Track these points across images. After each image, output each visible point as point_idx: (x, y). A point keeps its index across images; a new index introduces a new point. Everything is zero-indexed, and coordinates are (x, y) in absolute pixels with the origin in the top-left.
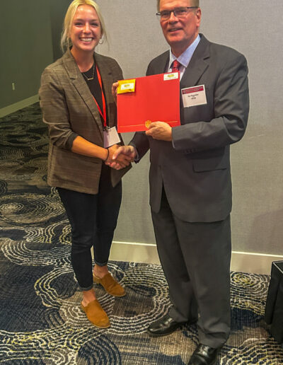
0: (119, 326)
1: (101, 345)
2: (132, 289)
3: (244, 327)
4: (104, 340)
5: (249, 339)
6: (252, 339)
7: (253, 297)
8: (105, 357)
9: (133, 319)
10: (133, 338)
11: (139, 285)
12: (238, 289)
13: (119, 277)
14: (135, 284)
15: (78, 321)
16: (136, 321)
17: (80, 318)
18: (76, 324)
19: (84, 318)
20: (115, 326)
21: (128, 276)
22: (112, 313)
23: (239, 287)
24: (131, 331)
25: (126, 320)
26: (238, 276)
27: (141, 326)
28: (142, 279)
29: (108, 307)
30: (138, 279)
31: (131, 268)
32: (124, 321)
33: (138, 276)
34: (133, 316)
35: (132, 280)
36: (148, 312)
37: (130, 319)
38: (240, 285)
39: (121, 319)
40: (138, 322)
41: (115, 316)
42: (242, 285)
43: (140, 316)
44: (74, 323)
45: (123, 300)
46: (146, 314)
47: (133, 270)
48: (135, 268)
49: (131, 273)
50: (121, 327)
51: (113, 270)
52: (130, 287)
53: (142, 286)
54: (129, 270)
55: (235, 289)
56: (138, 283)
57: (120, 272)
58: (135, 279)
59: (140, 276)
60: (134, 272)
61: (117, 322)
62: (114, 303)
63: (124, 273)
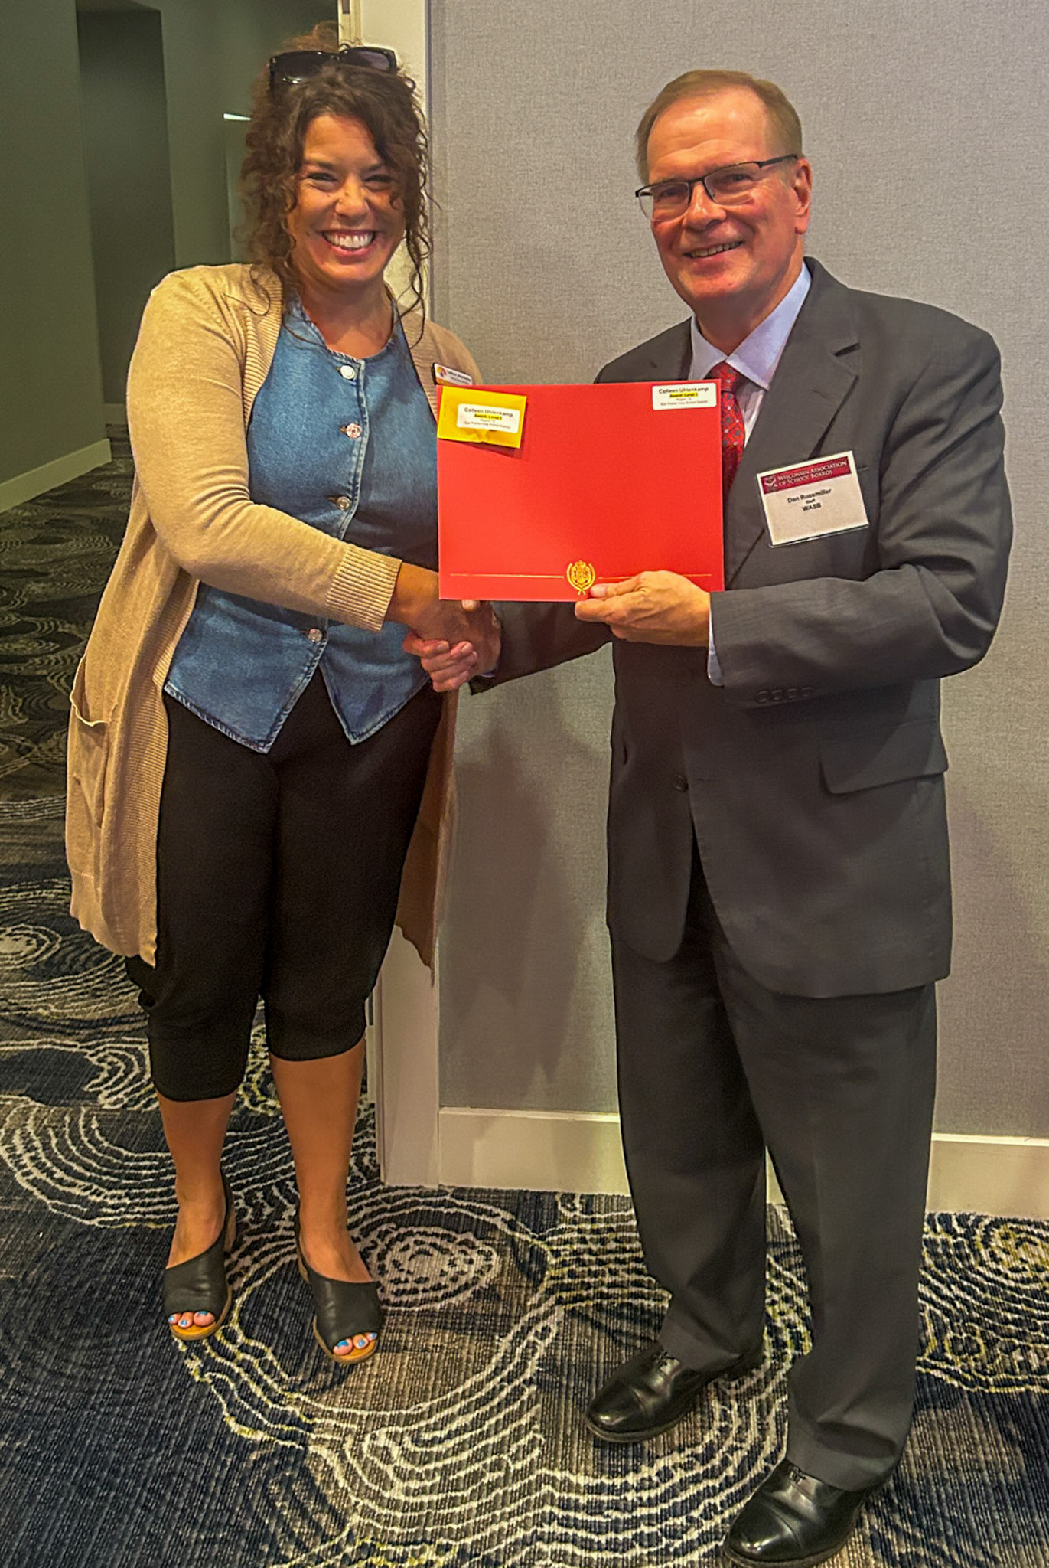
0: (587, 1526)
9: (641, 1487)
11: (622, 1305)
12: (1028, 1304)
13: (530, 1267)
14: (605, 1302)
15: (403, 1511)
16: (653, 1494)
17: (407, 1492)
18: (397, 1529)
19: (423, 1491)
20: (567, 1526)
21: (564, 1264)
22: (539, 1457)
23: (1025, 1292)
24: (645, 1551)
25: (611, 1490)
26: (1005, 1237)
27: (681, 1520)
28: (627, 1276)
29: (515, 1425)
30: (613, 1273)
31: (565, 1220)
32: (604, 1498)
33: (604, 1258)
34: (637, 1471)
35: (586, 1280)
36: (696, 1444)
37: (626, 1487)
38: (1028, 1281)
39: (589, 1490)
40: (664, 1498)
41: (558, 1475)
42: (1036, 1280)
43: (665, 1468)
44: (387, 1523)
45: (572, 1385)
46: (688, 1451)
47: (580, 1231)
48: (586, 1221)
49: (575, 1247)
50: (599, 1533)
51: (497, 1237)
52: (587, 1316)
53: (636, 1308)
54: (561, 1232)
55: (1013, 1300)
56: (616, 1296)
57: (527, 1241)
58: (595, 1274)
59: (617, 1261)
60: (583, 1241)
61: (577, 1508)
62: (539, 1406)
63: (545, 1247)
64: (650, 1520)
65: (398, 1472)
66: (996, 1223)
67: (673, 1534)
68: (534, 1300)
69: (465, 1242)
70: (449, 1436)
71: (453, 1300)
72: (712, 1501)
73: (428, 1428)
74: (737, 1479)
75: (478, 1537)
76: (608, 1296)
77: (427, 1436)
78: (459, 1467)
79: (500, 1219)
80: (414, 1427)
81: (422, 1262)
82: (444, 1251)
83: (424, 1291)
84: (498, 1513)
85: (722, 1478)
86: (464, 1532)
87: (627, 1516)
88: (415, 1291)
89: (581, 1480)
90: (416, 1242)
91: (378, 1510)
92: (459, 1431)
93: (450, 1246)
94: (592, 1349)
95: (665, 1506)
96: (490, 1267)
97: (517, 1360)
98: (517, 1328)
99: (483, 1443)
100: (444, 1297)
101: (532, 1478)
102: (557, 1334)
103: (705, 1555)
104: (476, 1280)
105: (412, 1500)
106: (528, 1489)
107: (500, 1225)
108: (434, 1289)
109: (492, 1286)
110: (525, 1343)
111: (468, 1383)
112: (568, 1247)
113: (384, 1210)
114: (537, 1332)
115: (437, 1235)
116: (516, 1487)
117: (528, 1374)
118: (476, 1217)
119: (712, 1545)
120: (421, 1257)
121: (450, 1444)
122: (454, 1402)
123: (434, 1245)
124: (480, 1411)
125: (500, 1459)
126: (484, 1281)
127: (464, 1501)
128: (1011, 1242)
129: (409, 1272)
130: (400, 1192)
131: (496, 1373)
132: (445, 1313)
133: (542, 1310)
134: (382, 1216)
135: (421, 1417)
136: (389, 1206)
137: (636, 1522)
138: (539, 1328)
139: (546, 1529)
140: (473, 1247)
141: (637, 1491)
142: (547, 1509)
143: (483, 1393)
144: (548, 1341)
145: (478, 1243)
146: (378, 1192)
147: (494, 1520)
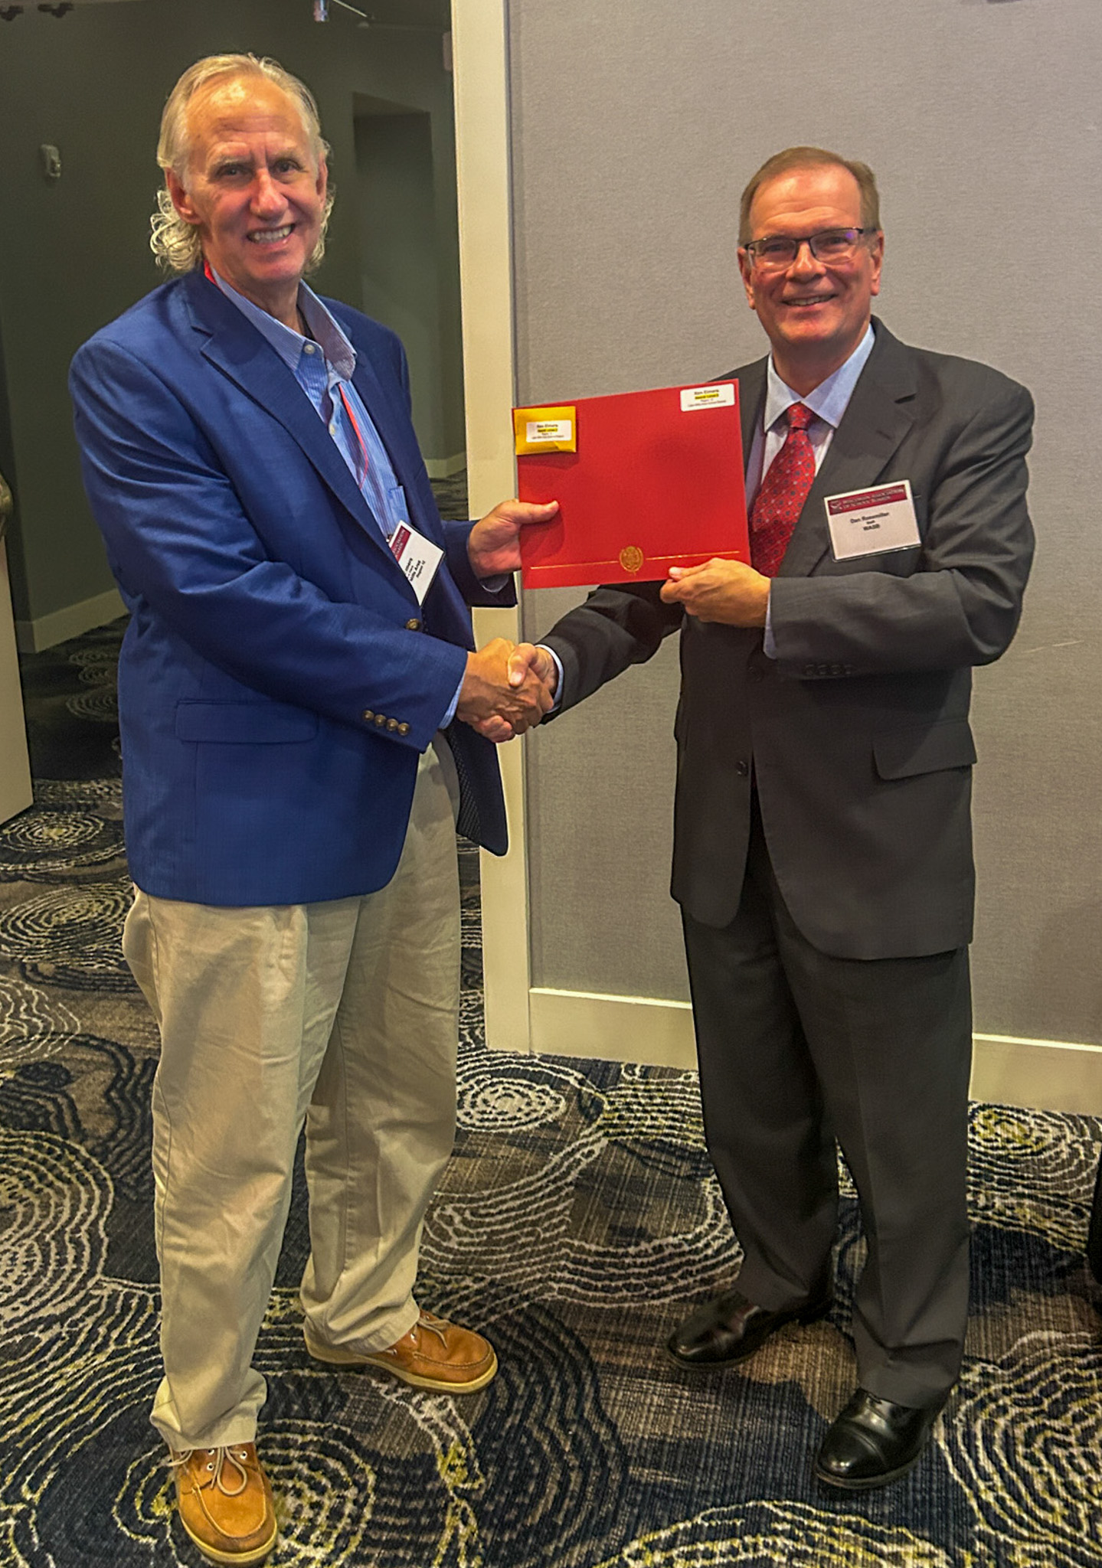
0: (589, 1275)
1: (530, 1337)
2: (632, 1152)
3: (1014, 1293)
4: (542, 1320)
5: (1032, 1336)
6: (1045, 1335)
7: (1044, 1189)
8: (545, 1381)
9: (638, 1255)
10: (638, 1318)
11: (655, 1140)
12: (990, 1163)
13: (587, 1110)
14: (642, 1138)
15: (455, 1255)
16: (645, 1260)
17: (460, 1244)
18: (447, 1265)
19: (472, 1244)
20: (576, 1274)
21: (617, 1110)
22: (565, 1231)
23: (992, 1156)
24: (630, 1294)
25: (614, 1255)
26: (989, 1117)
27: (664, 1278)
28: (664, 1122)
29: (551, 1210)
30: (652, 1118)
31: (626, 1082)
32: (608, 1260)
33: (649, 1108)
34: (637, 1244)
35: (631, 1122)
36: (688, 1233)
37: (626, 1255)
38: (997, 1148)
39: (597, 1253)
40: (653, 1264)
41: (576, 1243)
42: (1004, 1148)
43: (660, 1246)
44: (441, 1261)
45: (602, 1188)
46: (680, 1237)
47: (634, 1090)
48: (642, 1083)
49: (628, 1100)
50: (596, 1280)
51: (568, 1088)
52: (625, 1146)
53: (666, 1143)
54: (620, 1089)
55: (980, 1160)
56: (652, 1134)
57: (591, 1094)
58: (639, 1119)
59: (660, 1111)
60: (636, 1096)
61: (585, 1263)
62: (573, 1200)
63: (604, 1099)
64: (638, 1276)
65: (457, 1232)
66: (983, 1108)
67: (655, 1285)
68: (587, 1132)
69: (543, 1091)
70: (500, 1213)
71: (524, 1128)
72: (690, 1268)
73: (485, 1207)
74: (713, 1257)
75: (506, 1274)
76: (646, 1134)
77: (482, 1212)
78: (503, 1231)
79: (573, 1078)
80: (475, 1205)
81: (505, 1102)
82: (523, 1095)
83: (503, 1120)
84: (524, 1262)
85: (702, 1255)
86: (497, 1272)
87: (623, 1272)
88: (496, 1120)
89: (594, 1247)
90: (504, 1088)
91: (436, 1252)
92: (507, 1211)
93: (530, 1093)
94: (622, 1167)
95: (653, 1269)
96: (557, 1108)
97: (563, 1169)
98: (569, 1149)
99: (524, 1219)
100: (517, 1125)
101: (556, 1243)
102: (599, 1155)
103: (675, 1300)
104: (544, 1116)
105: (462, 1249)
106: (551, 1250)
107: (572, 1080)
108: (510, 1119)
109: (555, 1121)
110: (572, 1159)
111: (522, 1182)
112: (623, 1100)
113: (485, 1066)
114: (583, 1154)
115: (521, 1085)
116: (541, 1247)
117: (570, 1179)
118: (554, 1074)
119: (682, 1295)
120: (504, 1098)
121: (500, 1217)
122: (507, 1192)
123: (517, 1091)
124: (526, 1200)
125: (535, 1230)
126: (550, 1118)
127: (501, 1252)
128: (992, 1121)
129: (494, 1107)
130: (499, 1055)
131: (546, 1175)
132: (515, 1135)
133: (591, 1139)
134: (481, 1069)
135: (482, 1199)
136: (488, 1063)
137: (628, 1276)
138: (586, 1150)
139: (559, 1274)
140: (548, 1094)
141: (634, 1257)
142: (563, 1263)
143: (532, 1188)
144: (590, 1159)
145: (552, 1092)
146: (483, 1053)
147: (521, 1266)
